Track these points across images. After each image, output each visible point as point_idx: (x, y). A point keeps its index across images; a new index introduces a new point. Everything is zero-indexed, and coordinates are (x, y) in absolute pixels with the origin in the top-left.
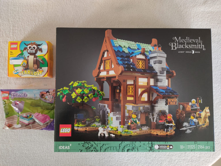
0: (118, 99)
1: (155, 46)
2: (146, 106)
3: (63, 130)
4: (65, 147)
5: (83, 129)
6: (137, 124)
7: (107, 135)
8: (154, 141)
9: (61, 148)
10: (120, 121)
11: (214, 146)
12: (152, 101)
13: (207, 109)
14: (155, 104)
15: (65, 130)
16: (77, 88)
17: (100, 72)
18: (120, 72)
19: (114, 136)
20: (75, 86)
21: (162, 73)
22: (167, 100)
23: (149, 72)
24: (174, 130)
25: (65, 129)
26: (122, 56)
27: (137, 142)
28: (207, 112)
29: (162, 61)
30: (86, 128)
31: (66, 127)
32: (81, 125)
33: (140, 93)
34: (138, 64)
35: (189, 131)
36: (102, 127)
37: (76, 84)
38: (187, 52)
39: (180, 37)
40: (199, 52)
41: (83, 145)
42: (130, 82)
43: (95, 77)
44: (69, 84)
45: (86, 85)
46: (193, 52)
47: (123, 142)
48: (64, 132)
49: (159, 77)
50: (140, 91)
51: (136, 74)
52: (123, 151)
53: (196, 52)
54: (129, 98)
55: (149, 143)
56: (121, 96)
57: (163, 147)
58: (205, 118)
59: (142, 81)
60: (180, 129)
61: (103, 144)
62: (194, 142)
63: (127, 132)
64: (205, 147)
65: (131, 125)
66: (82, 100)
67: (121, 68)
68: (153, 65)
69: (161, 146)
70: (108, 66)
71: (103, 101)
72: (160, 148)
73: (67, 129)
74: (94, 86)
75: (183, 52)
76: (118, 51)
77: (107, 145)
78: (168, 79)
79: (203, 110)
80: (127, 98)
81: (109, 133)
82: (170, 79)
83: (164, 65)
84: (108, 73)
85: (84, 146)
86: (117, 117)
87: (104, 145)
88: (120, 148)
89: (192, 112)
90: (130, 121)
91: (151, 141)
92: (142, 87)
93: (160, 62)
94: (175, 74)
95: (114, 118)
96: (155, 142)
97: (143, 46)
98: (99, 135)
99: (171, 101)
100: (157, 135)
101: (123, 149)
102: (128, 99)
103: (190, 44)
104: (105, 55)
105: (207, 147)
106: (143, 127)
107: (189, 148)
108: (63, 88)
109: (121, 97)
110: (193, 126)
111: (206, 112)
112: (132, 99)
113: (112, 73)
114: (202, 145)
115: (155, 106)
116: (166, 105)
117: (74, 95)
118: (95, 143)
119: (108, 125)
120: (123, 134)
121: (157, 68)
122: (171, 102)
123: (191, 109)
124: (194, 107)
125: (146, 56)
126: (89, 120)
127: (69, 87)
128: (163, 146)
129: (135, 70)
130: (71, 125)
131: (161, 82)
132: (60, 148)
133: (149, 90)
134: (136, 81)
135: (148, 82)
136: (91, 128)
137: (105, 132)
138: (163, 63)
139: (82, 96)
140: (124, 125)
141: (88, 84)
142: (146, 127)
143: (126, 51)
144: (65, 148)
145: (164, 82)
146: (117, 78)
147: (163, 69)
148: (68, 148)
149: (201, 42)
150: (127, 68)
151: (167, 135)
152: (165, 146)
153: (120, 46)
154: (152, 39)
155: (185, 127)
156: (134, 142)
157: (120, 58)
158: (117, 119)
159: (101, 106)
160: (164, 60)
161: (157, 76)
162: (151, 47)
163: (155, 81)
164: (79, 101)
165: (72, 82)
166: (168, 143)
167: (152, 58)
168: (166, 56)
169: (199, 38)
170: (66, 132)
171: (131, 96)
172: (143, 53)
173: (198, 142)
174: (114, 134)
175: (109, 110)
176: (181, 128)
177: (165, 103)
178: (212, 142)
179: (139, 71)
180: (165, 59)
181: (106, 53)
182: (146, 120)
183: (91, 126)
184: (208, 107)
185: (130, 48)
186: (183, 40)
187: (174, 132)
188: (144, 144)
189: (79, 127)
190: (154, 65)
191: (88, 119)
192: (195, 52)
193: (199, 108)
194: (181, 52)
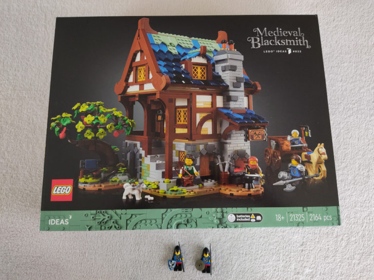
0: (159, 132)
1: (223, 42)
2: (209, 143)
3: (58, 189)
4: (60, 221)
5: (95, 186)
6: (195, 177)
7: (138, 198)
8: (226, 208)
9: (53, 222)
10: (164, 170)
11: (339, 215)
12: (220, 134)
13: (321, 148)
14: (226, 139)
15: (62, 189)
16: (86, 114)
17: (127, 86)
18: (163, 85)
19: (152, 198)
20: (82, 111)
21: (236, 85)
22: (247, 133)
23: (215, 85)
24: (262, 186)
25: (61, 187)
26: (166, 60)
27: (194, 209)
28: (321, 153)
29: (236, 66)
30: (101, 186)
31: (62, 184)
32: (90, 180)
33: (198, 120)
34: (196, 72)
35: (290, 188)
36: (130, 183)
37: (84, 108)
38: (279, 51)
39: (265, 28)
40: (300, 51)
41: (93, 217)
42: (181, 102)
43: (120, 95)
44: (73, 108)
45: (102, 109)
46: (290, 52)
47: (169, 210)
48: (59, 192)
49: (232, 94)
50: (199, 117)
51: (192, 89)
52: (169, 226)
53: (294, 51)
54: (179, 131)
55: (216, 210)
56: (165, 126)
57: (243, 218)
58: (319, 163)
59: (203, 101)
60: (274, 184)
61: (132, 215)
62: (302, 208)
63: (177, 191)
64: (323, 218)
65: (184, 178)
66: (95, 134)
67: (164, 80)
68: (221, 73)
69: (240, 216)
70: (142, 76)
71: (133, 136)
72: (237, 220)
73: (65, 188)
74: (117, 110)
75: (272, 51)
76: (161, 51)
77: (138, 216)
78: (247, 96)
79: (313, 150)
80: (176, 129)
81: (143, 194)
82: (251, 96)
83: (240, 73)
84: (142, 87)
85: (95, 219)
86: (157, 165)
87: (134, 216)
88: (163, 221)
89: (294, 152)
90: (181, 171)
91: (222, 207)
92: (202, 110)
93: (233, 68)
94: (259, 88)
95: (153, 165)
96: (228, 208)
97: (203, 42)
98: (124, 197)
99: (255, 133)
100: (232, 194)
101: (168, 224)
102: (177, 132)
103: (284, 38)
104: (138, 59)
105: (326, 218)
106: (206, 180)
107: (293, 219)
108: (61, 115)
109: (165, 129)
110: (297, 177)
111: (319, 152)
112: (185, 131)
113: (149, 87)
114: (316, 213)
115: (227, 143)
116: (246, 140)
117: (80, 127)
118: (116, 213)
119: (140, 178)
120: (169, 195)
121: (228, 77)
122: (254, 135)
123: (291, 147)
124: (296, 144)
125: (208, 59)
126: (107, 170)
127: (72, 112)
128: (244, 216)
129: (189, 82)
130: (72, 181)
131: (236, 101)
132: (51, 222)
133: (215, 115)
134: (191, 101)
135: (212, 102)
136: (110, 184)
137: (136, 192)
138: (237, 70)
139: (94, 127)
140: (170, 178)
141: (106, 107)
142: (211, 181)
143: (174, 51)
144: (59, 223)
145: (242, 102)
146: (158, 96)
147: (239, 80)
148: (65, 222)
149: (302, 35)
150: (174, 78)
151: (250, 195)
152: (247, 216)
153: (163, 43)
154: (219, 32)
155: (283, 179)
156: (189, 210)
157: (163, 63)
158: (158, 167)
159: (128, 145)
160: (240, 65)
161: (229, 91)
162: (217, 44)
163: (226, 100)
164: (90, 137)
165: (78, 104)
166: (251, 209)
167: (218, 62)
168: (243, 59)
169: (299, 28)
170: (64, 192)
171: (182, 126)
172: (203, 54)
173: (308, 208)
174: (151, 195)
175: (143, 152)
176: (275, 182)
177: (244, 138)
178: (335, 207)
179: (197, 84)
180: (242, 62)
181: (139, 54)
182: (210, 169)
183: (109, 181)
184: (323, 144)
185: (180, 47)
186: (270, 32)
187: (263, 190)
188: (208, 213)
189: (87, 184)
190: (223, 73)
191: (104, 168)
192: (292, 51)
193: (305, 145)
194: (269, 51)
